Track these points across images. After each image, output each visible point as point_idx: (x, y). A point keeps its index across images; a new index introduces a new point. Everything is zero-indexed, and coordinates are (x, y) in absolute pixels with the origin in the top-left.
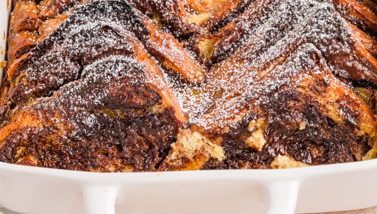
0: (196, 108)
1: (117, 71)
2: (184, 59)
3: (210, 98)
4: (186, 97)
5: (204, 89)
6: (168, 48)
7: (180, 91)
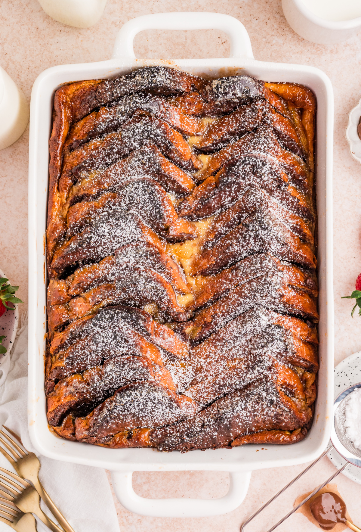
0: (183, 378)
1: (129, 376)
2: (175, 344)
3: (193, 370)
4: (176, 369)
5: (189, 362)
6: (164, 339)
7: (172, 364)
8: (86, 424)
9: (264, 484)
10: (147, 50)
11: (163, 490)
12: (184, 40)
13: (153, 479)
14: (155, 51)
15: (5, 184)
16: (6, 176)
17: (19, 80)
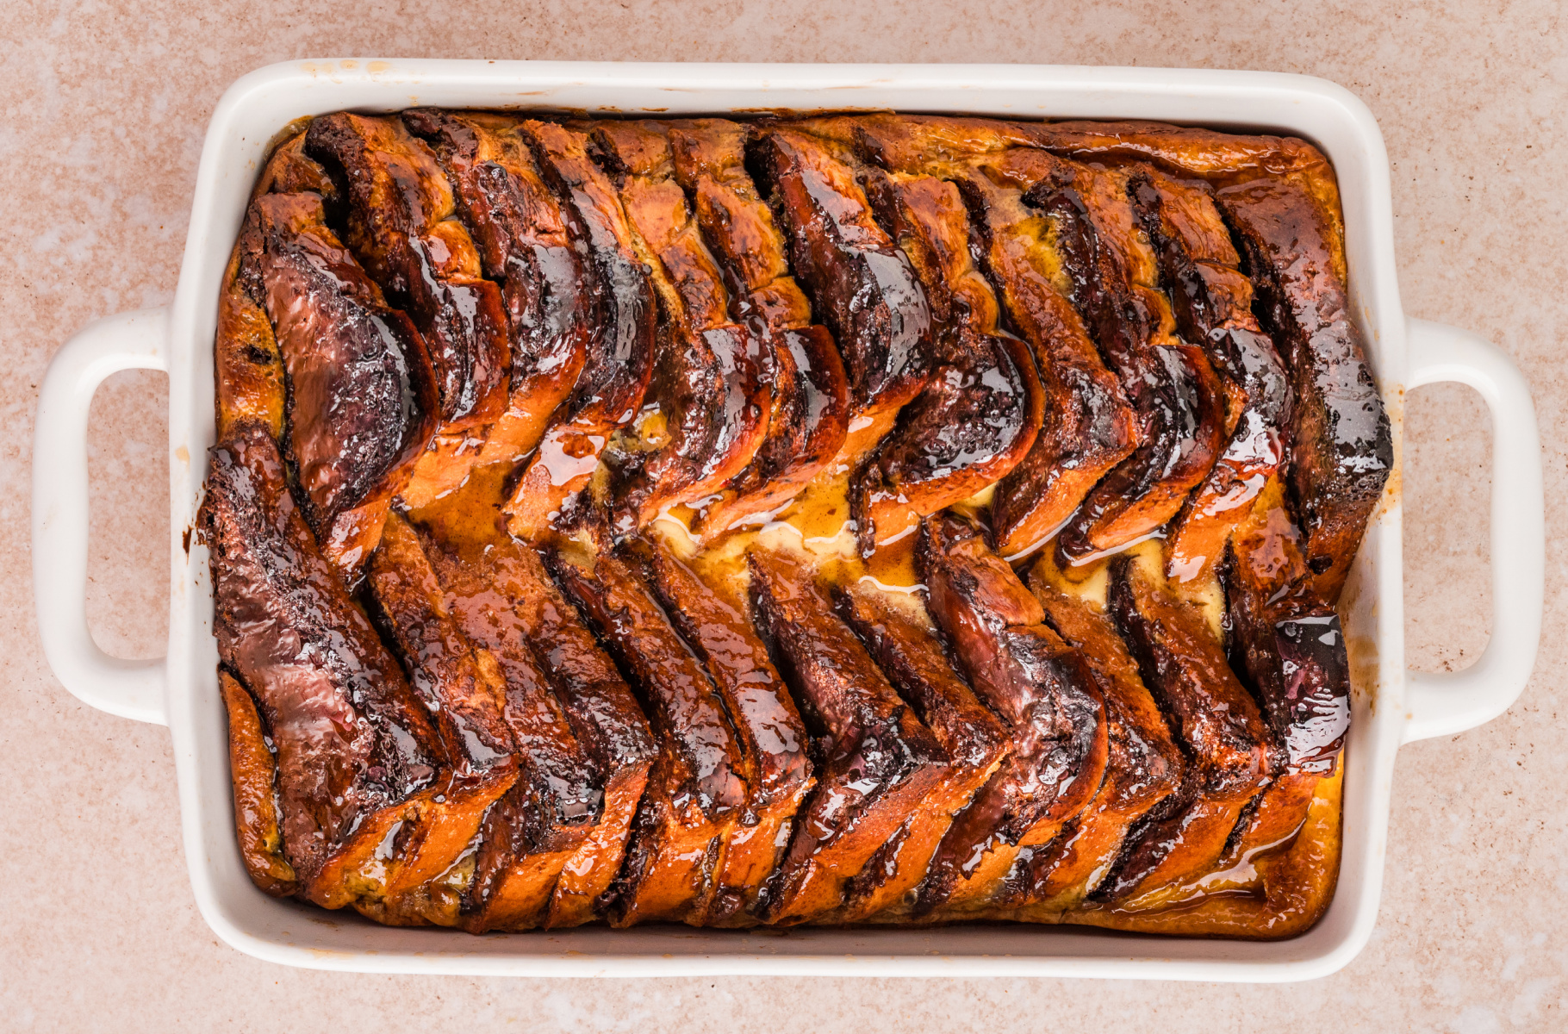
8: (304, 226)
9: (134, 821)
10: (1420, 439)
11: (108, 521)
12: (1451, 549)
13: (140, 488)
14: (1417, 462)
15: (1008, 25)
16: (1032, 26)
17: (1321, 57)
